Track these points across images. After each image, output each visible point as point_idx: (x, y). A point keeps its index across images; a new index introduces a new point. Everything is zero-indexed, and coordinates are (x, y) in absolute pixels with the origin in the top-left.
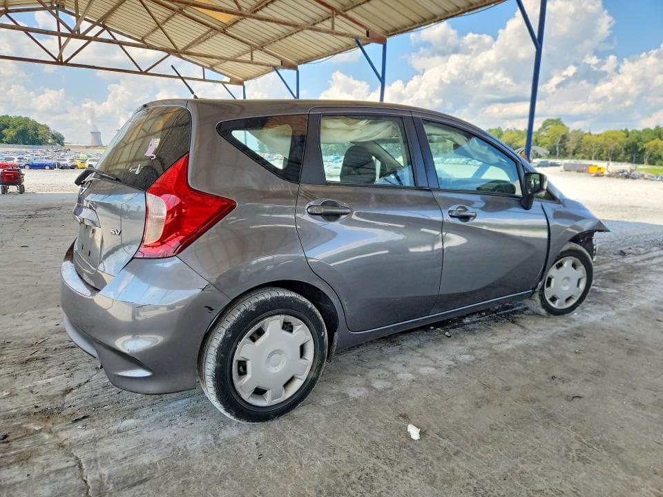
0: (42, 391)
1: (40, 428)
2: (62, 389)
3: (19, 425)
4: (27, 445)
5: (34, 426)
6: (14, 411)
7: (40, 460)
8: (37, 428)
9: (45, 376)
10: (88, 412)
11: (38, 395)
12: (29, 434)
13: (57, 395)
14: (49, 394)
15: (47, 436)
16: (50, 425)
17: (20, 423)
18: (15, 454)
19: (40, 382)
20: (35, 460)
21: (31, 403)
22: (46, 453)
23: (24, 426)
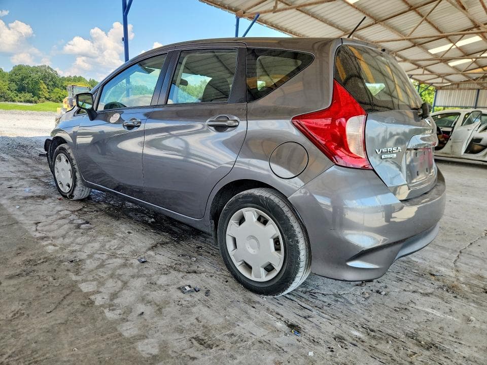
0: (443, 305)
1: (462, 285)
2: (428, 297)
3: (473, 293)
4: (475, 282)
5: (466, 288)
6: (472, 304)
7: (472, 272)
8: (464, 286)
9: (430, 317)
10: (429, 276)
11: (447, 305)
12: (471, 286)
13: (435, 296)
14: (440, 301)
15: (461, 279)
16: (456, 283)
17: (473, 295)
18: (484, 281)
19: (438, 314)
20: (475, 274)
21: (457, 302)
22: (468, 273)
23: (471, 291)
